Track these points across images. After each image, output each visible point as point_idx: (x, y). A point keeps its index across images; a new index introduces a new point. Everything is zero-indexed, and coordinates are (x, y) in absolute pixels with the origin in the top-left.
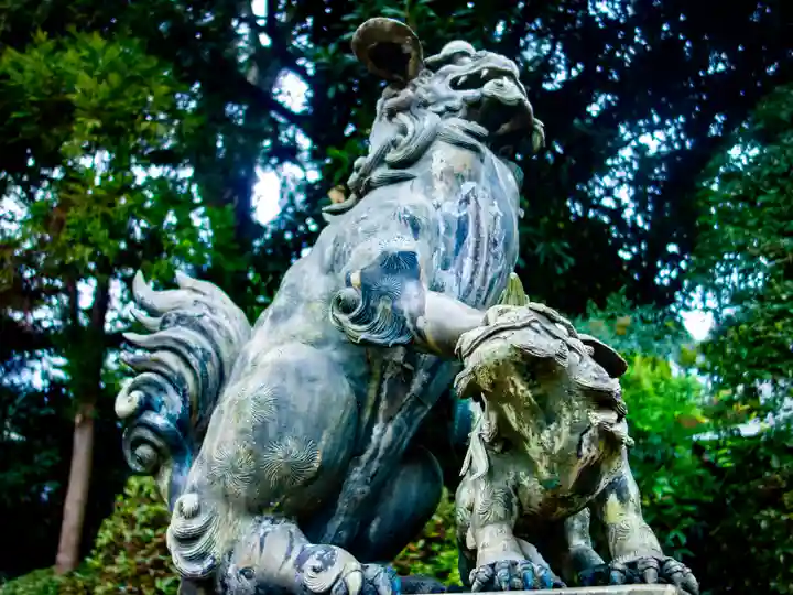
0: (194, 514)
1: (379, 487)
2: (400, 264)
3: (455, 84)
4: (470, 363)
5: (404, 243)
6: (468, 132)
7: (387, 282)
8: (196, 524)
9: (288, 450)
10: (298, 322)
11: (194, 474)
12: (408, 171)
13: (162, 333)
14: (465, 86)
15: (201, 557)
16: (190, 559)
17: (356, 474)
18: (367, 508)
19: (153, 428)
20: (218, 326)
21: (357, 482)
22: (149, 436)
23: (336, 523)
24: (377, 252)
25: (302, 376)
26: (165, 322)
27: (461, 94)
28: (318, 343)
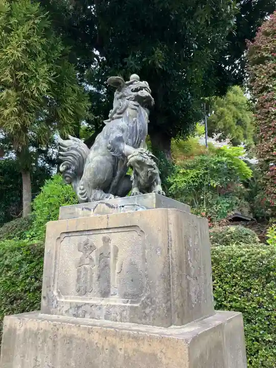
0: (83, 189)
1: (119, 183)
2: (120, 139)
3: (132, 91)
4: (129, 161)
5: (120, 134)
6: (134, 105)
7: (117, 143)
8: (83, 191)
9: (100, 177)
10: (100, 151)
11: (81, 182)
12: (121, 115)
13: (68, 152)
14: (134, 91)
15: (85, 197)
16: (83, 197)
17: (114, 181)
18: (117, 187)
19: (69, 173)
20: (81, 149)
21: (114, 183)
22: (68, 175)
23: (110, 190)
24: (114, 137)
25: (101, 162)
26: (68, 149)
27: (134, 93)
28: (104, 155)
